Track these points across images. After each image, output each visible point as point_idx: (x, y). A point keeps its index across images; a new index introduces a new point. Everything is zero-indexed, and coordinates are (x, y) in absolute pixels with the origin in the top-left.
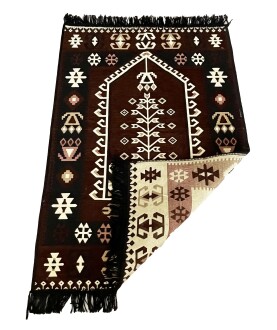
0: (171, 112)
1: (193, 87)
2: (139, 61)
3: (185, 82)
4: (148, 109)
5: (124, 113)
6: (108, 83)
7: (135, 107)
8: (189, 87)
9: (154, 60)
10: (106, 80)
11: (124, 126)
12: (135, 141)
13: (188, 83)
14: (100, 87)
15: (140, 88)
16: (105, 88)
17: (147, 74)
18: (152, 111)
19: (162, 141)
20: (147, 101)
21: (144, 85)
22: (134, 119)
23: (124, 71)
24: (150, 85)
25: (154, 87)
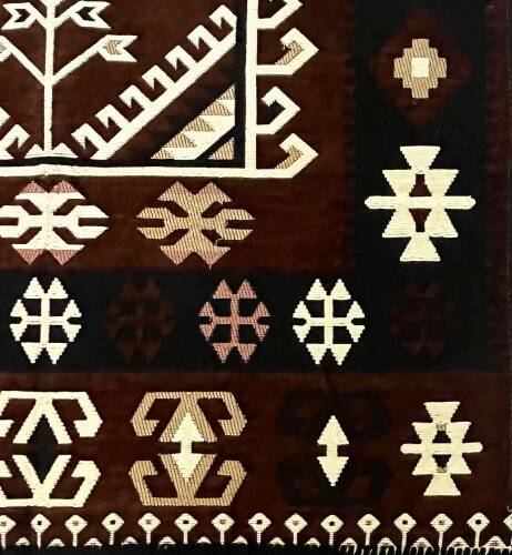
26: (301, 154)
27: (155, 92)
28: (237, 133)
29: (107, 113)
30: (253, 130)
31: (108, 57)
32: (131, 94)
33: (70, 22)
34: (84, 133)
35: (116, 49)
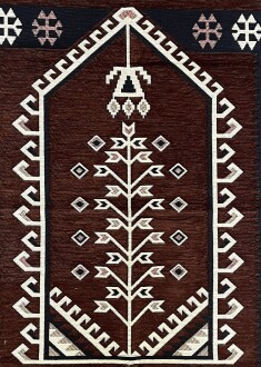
0: (179, 171)
1: (231, 107)
2: (111, 33)
3: (213, 96)
4: (129, 162)
5: (79, 171)
6: (42, 93)
7: (101, 158)
8: (221, 109)
9: (145, 33)
10: (36, 86)
11: (79, 205)
12: (103, 238)
13: (220, 98)
14: (24, 104)
15: (113, 108)
16: (35, 106)
17: (128, 71)
18: (139, 168)
19: (156, 238)
20: (129, 144)
21: (121, 101)
22: (99, 188)
23: (77, 63)
24: (136, 101)
25: (144, 108)
26: (237, 353)
27: (173, 325)
28: (209, 344)
29: (153, 335)
30: (216, 342)
31: (153, 311)
32: (163, 326)
33: (137, 297)
34: (144, 345)
35: (156, 307)
